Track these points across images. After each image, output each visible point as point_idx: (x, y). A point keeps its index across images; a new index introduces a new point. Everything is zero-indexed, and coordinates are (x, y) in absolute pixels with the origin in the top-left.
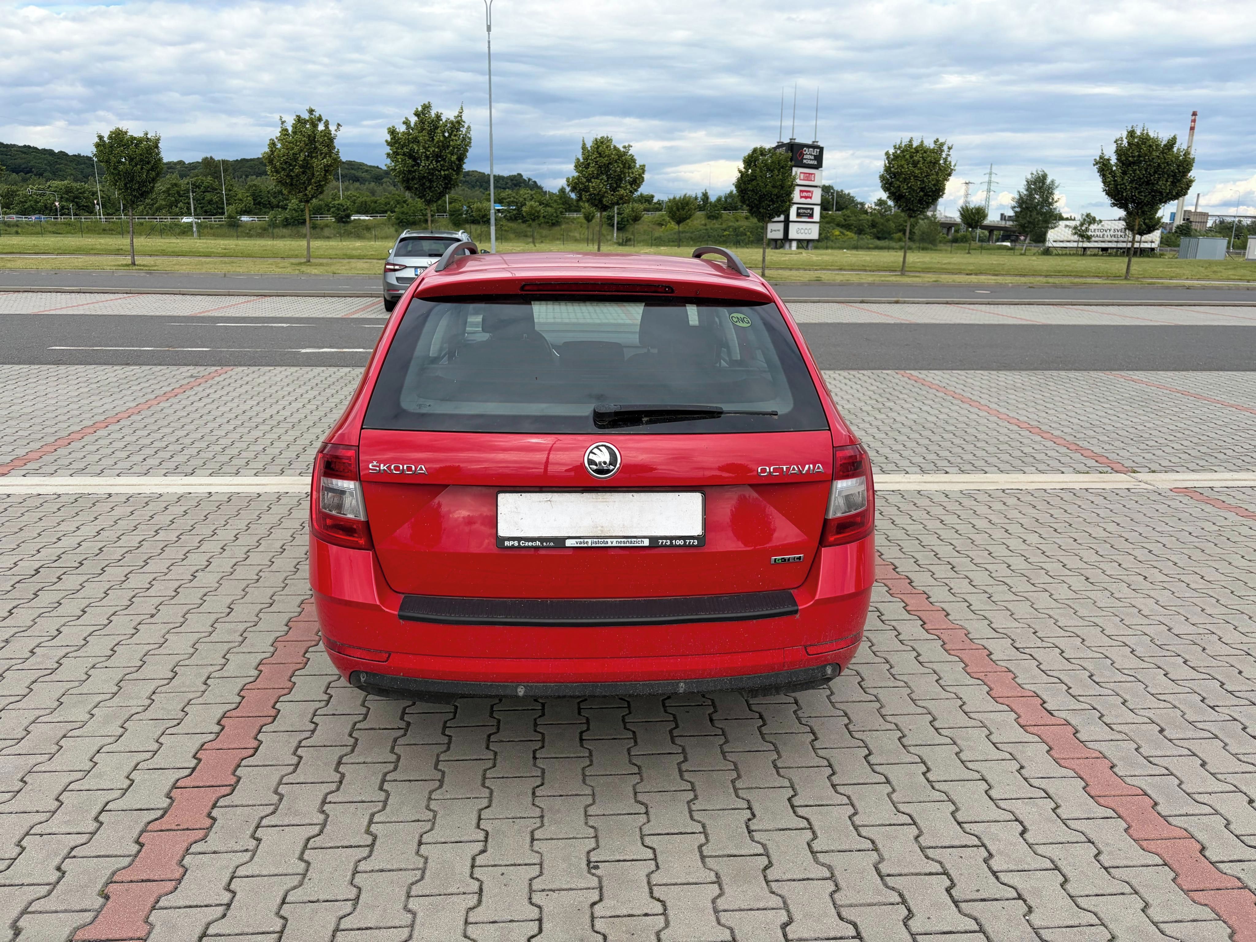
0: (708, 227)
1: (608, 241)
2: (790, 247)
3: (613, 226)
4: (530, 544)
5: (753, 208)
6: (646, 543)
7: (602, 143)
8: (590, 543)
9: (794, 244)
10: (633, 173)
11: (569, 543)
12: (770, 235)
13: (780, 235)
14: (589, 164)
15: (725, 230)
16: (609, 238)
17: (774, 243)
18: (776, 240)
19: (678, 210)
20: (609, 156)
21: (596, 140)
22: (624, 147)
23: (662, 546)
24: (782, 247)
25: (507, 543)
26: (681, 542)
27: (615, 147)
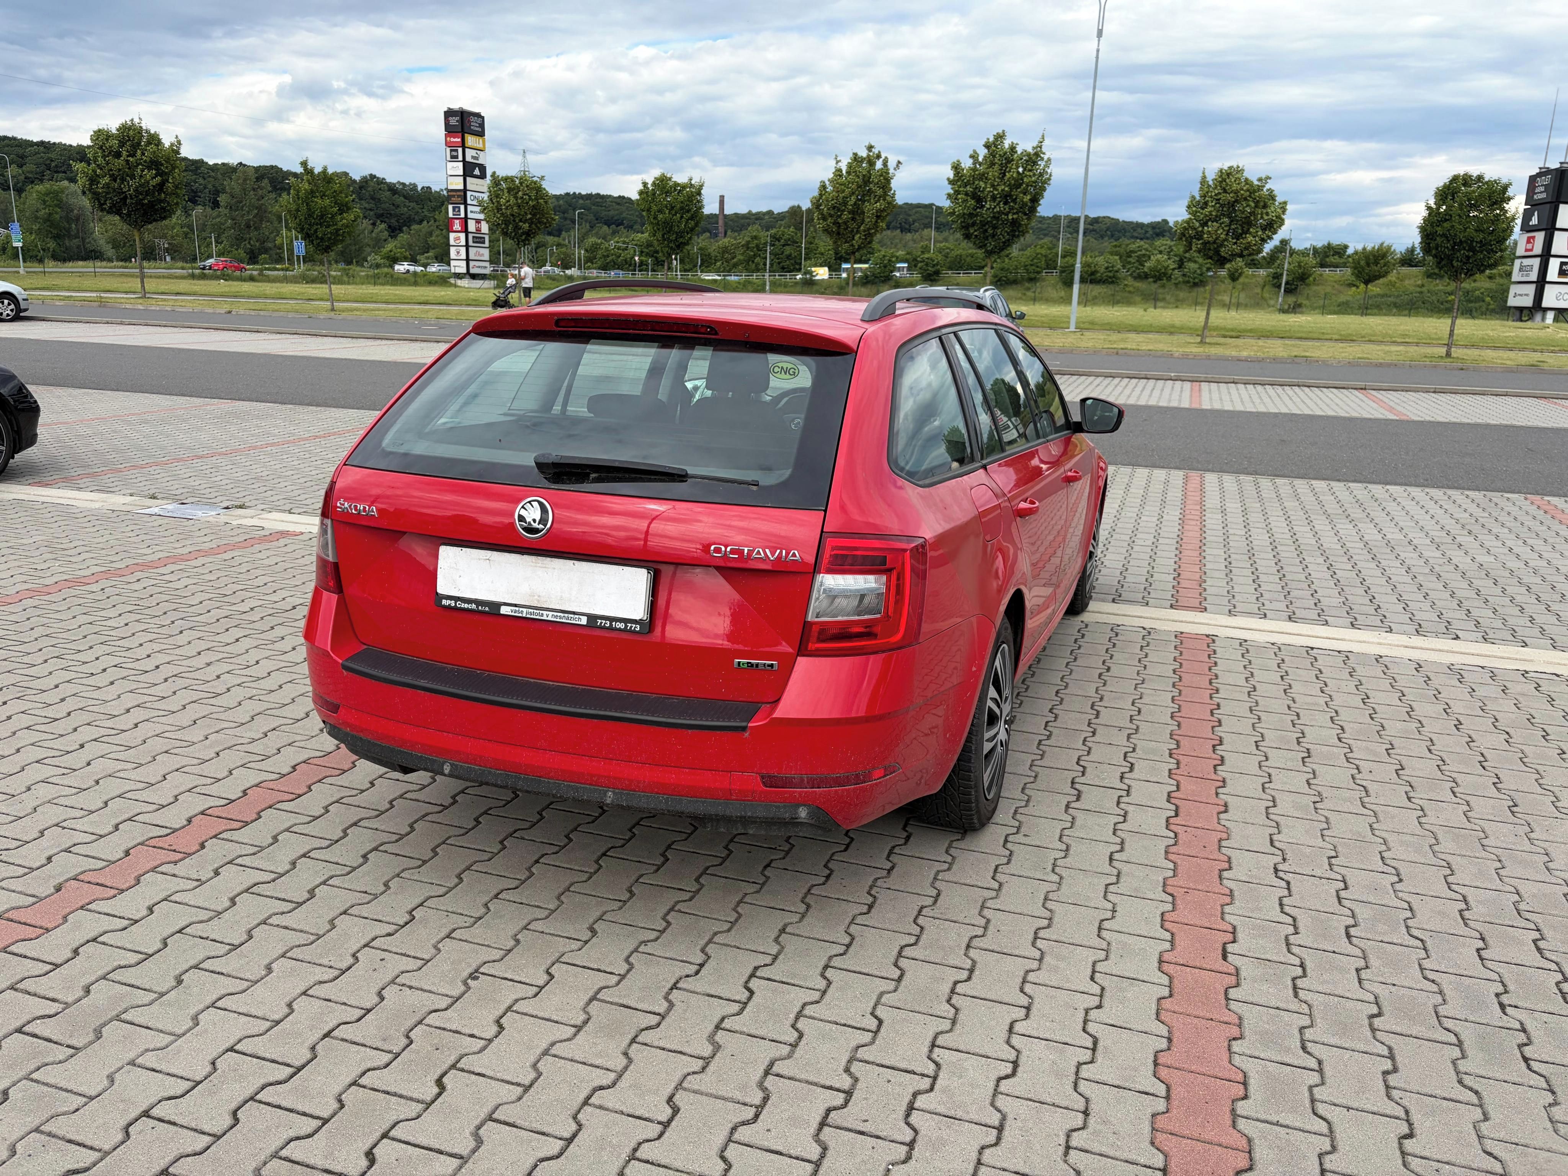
0: (1424, 289)
1: (1269, 306)
2: (1543, 319)
3: (1279, 287)
4: (466, 606)
5: (1442, 259)
6: (584, 621)
7: (1228, 175)
8: (525, 613)
9: (1550, 316)
10: (1267, 214)
11: (504, 610)
12: (1512, 302)
13: (1528, 302)
14: (1206, 203)
15: (1450, 294)
16: (1272, 302)
17: (1518, 313)
18: (1521, 309)
19: (1368, 265)
20: (1236, 192)
21: (1221, 171)
22: (1260, 180)
23: (601, 628)
24: (1531, 318)
25: (444, 602)
26: (621, 626)
27: (1246, 179)
